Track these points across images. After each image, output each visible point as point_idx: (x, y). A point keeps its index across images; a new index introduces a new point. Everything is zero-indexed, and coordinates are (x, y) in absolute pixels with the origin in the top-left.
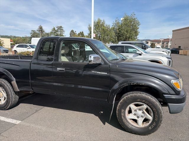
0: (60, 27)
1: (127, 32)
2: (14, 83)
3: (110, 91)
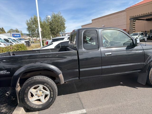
2: (61, 76)
3: (144, 63)
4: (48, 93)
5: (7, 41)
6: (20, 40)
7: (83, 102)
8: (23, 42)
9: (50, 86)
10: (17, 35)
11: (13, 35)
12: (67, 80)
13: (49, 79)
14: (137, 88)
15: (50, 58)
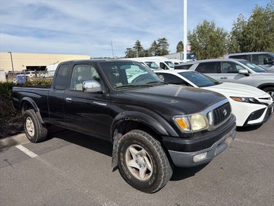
0: (162, 39)
1: (258, 35)
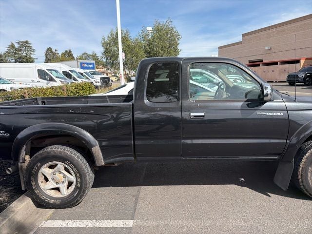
0: (24, 42)
2: (97, 150)
3: (288, 141)
4: (72, 178)
5: (67, 75)
6: (92, 74)
7: (138, 207)
8: (97, 78)
9: (75, 167)
10: (89, 66)
11: (81, 64)
12: (109, 159)
13: (74, 154)
14: (270, 196)
15: (78, 115)
